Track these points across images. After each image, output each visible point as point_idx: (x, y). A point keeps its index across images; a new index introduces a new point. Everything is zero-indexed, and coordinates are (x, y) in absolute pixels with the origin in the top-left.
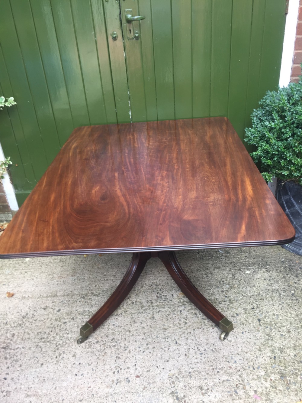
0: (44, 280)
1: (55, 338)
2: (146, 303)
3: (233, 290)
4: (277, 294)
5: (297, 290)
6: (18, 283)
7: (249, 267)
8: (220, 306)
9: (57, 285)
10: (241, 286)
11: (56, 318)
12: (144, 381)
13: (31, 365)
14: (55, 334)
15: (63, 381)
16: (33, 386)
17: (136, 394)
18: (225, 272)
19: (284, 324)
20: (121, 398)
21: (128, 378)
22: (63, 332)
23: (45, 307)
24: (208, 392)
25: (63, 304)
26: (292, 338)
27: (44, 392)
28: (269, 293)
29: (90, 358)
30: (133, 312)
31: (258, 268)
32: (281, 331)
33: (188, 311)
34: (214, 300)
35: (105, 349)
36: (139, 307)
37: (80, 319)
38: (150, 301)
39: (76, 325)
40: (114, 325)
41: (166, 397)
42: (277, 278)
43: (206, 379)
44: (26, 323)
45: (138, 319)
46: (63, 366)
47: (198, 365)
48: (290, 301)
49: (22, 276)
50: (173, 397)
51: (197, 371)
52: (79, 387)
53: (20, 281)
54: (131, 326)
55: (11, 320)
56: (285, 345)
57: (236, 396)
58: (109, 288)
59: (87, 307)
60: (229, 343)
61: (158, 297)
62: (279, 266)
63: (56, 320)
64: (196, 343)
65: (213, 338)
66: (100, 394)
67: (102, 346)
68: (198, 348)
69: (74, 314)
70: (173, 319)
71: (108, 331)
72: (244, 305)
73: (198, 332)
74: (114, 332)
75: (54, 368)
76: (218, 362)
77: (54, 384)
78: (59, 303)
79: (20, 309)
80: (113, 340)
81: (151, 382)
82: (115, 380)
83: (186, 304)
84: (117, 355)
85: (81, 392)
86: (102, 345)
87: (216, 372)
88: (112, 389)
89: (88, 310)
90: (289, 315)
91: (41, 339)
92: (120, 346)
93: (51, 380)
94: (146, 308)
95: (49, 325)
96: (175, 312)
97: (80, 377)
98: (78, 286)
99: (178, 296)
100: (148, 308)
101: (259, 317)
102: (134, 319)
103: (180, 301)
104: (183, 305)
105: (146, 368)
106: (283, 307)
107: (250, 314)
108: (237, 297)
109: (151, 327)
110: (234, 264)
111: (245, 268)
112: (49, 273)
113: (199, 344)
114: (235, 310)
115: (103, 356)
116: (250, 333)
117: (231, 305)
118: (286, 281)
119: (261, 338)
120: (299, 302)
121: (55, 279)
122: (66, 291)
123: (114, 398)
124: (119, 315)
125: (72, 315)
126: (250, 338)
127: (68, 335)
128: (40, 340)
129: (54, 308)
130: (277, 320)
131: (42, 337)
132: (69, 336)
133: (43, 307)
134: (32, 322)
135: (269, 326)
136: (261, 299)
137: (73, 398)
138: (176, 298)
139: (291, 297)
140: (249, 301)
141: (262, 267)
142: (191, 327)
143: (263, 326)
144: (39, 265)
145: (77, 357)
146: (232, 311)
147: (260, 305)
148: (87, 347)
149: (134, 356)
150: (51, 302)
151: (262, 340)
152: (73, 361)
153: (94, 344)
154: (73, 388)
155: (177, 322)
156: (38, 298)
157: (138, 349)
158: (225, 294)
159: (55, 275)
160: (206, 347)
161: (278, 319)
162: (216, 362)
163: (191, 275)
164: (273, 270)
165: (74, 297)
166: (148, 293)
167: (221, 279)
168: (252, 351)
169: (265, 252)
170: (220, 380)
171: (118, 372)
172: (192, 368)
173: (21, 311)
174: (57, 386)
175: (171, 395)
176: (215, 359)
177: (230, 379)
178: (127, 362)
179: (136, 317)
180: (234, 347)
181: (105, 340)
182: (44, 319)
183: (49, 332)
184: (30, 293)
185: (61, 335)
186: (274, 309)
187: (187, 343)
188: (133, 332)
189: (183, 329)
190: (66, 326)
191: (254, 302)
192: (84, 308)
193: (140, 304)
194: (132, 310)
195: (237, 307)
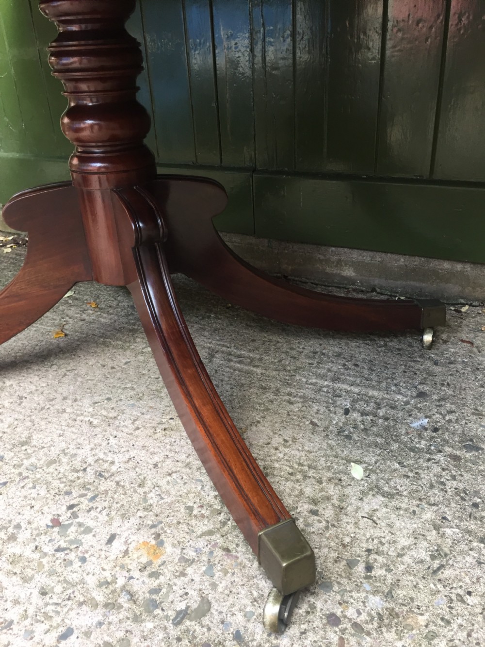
18: (405, 526)
38: (17, 526)
61: (56, 522)
83: (119, 608)
96: (41, 629)
104: (107, 605)
166: (44, 493)
167: (369, 551)
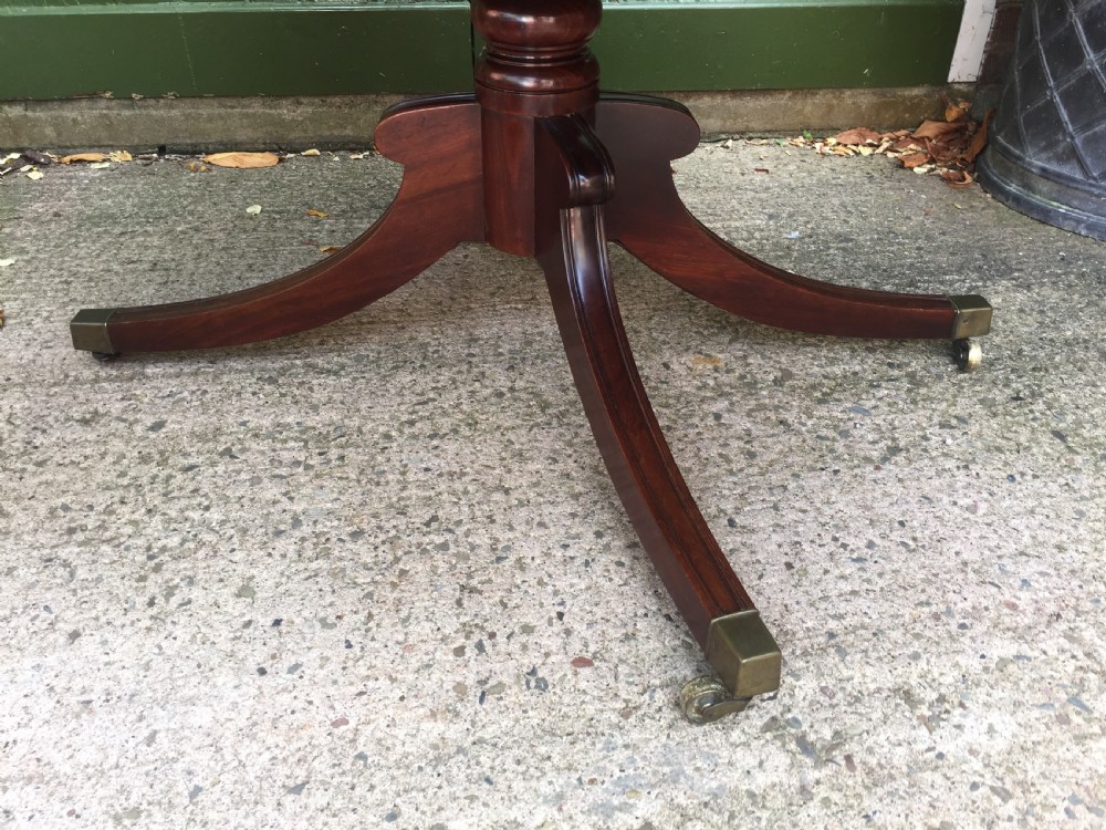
1: (142, 525)
3: (910, 344)
8: (879, 395)
11: (145, 451)
12: (616, 678)
13: (13, 642)
14: (143, 510)
15: (192, 701)
16: (22, 734)
17: (588, 740)
20: (519, 762)
21: (533, 672)
22: (183, 503)
23: (88, 416)
24: (947, 712)
25: (176, 402)
27: (82, 758)
28: (1056, 350)
29: (329, 598)
30: (506, 425)
33: (749, 415)
35: (397, 560)
36: (529, 406)
37: (263, 453)
39: (243, 476)
40: (427, 470)
41: (746, 745)
42: (1065, 305)
43: (916, 656)
45: (537, 447)
46: (188, 637)
47: (861, 603)
50: (784, 745)
51: (863, 627)
52: (282, 726)
57: (1088, 721)
60: (967, 515)
62: (1060, 272)
63: (144, 459)
64: (821, 520)
65: (889, 500)
66: (399, 750)
67: (382, 548)
68: (835, 539)
69: (232, 438)
70: (693, 442)
71: (404, 494)
73: (817, 483)
74: (432, 493)
75: (140, 647)
76: (949, 586)
77: (141, 718)
78: (157, 401)
80: (434, 525)
81: (657, 682)
82: (471, 680)
83: (731, 393)
84: (463, 581)
85: (295, 746)
87: (954, 627)
88: (462, 725)
89: (298, 424)
91: (71, 531)
92: (470, 544)
93: (124, 703)
94: (562, 408)
95: (110, 478)
96: (696, 420)
97: (285, 679)
99: (691, 369)
101: (1053, 424)
103: (705, 386)
104: (720, 395)
105: (615, 626)
107: (1013, 417)
110: (885, 271)
113: (836, 526)
114: (944, 405)
115: (394, 585)
116: (1043, 479)
117: (923, 391)
123: (478, 763)
124: (445, 434)
125: (223, 439)
126: (1052, 496)
127: (207, 514)
128: (66, 538)
129: (131, 419)
131: (73, 525)
132: (215, 516)
133: (77, 416)
134: (24, 470)
137: (250, 777)
138: (685, 373)
140: (989, 377)
142: (777, 467)
143: (1086, 454)
144: (57, 280)
145: (259, 595)
146: (934, 410)
147: (1039, 386)
148: (309, 553)
149: (546, 579)
150: (120, 397)
152: (243, 615)
153: (340, 540)
154: (249, 732)
155: (714, 452)
157: (559, 553)
158: (881, 356)
160: (871, 534)
162: (938, 589)
164: (1042, 285)
165: (225, 379)
168: (1078, 541)
170: (983, 657)
171: (480, 647)
172: (840, 617)
174: (155, 727)
175: (769, 735)
176: (933, 579)
177: (1030, 654)
178: (517, 607)
179: (524, 440)
180: (996, 531)
181: (394, 527)
182: (86, 458)
183: (108, 506)
184: (14, 367)
185: (173, 514)
186: (1101, 396)
187: (783, 524)
188: (520, 491)
189: (748, 475)
190: (194, 478)
191: (1012, 377)
192: (276, 416)
193: (531, 396)
194: (501, 416)
195: (948, 396)
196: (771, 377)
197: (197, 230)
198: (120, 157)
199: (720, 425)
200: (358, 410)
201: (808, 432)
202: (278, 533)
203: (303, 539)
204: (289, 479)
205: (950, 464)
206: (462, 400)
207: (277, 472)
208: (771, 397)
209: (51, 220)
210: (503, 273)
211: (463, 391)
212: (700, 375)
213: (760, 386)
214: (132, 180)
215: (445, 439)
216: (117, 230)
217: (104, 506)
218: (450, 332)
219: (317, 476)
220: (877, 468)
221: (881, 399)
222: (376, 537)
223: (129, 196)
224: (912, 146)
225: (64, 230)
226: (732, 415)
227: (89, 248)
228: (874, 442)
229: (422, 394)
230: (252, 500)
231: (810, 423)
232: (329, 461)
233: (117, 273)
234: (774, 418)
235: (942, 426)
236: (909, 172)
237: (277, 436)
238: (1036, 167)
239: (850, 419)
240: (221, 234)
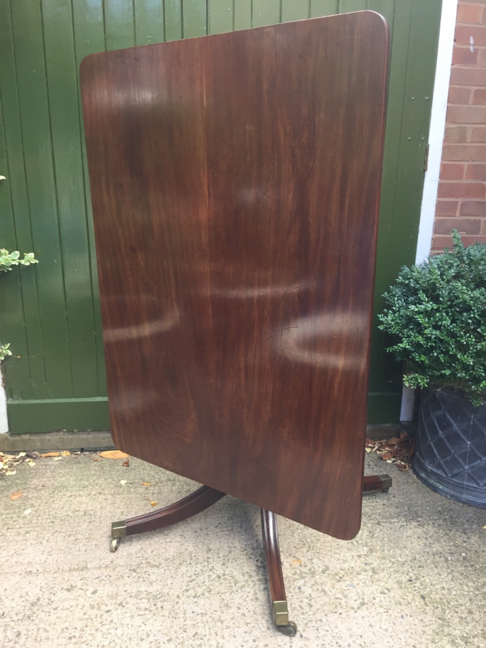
0: (61, 544)
1: (94, 636)
2: (241, 577)
3: (374, 554)
4: (442, 559)
5: (469, 552)
6: (15, 550)
7: (392, 520)
8: (360, 578)
9: (86, 551)
10: (385, 548)
11: (92, 603)
14: (94, 629)
19: (461, 602)
22: (108, 627)
23: (69, 587)
25: (100, 581)
26: (477, 622)
28: (429, 558)
30: (222, 591)
31: (406, 521)
32: (459, 612)
33: (311, 588)
34: (349, 569)
36: (230, 583)
37: (134, 605)
38: (247, 573)
39: (128, 615)
40: (193, 612)
42: (435, 535)
44: (38, 614)
45: (233, 602)
48: (463, 568)
49: (21, 538)
53: (18, 546)
54: (223, 613)
55: (10, 609)
56: (469, 632)
58: (175, 555)
59: (143, 585)
60: (384, 632)
62: (436, 518)
63: (92, 607)
64: (333, 635)
65: (357, 626)
68: (337, 643)
69: (122, 597)
70: (290, 600)
71: (186, 623)
72: (396, 575)
74: (195, 623)
78: (94, 580)
79: (24, 590)
80: (196, 636)
83: (305, 577)
86: (179, 644)
89: (145, 591)
90: (466, 588)
91: (70, 638)
92: (209, 645)
94: (243, 584)
95: (81, 615)
96: (291, 590)
98: (122, 552)
99: (291, 565)
100: (246, 585)
101: (422, 593)
102: (226, 601)
103: (296, 572)
104: (301, 578)
106: (454, 576)
107: (407, 589)
108: (383, 564)
109: (256, 614)
110: (369, 516)
111: (387, 521)
112: (68, 533)
113: (338, 637)
114: (383, 583)
116: (413, 617)
117: (376, 576)
118: (450, 539)
119: (431, 623)
120: (475, 570)
121: (81, 542)
122: (103, 561)
124: (199, 596)
125: (119, 598)
126: (415, 625)
127: (117, 631)
128: (69, 641)
129: (85, 589)
130: (449, 597)
131: (71, 636)
132: (119, 632)
133: (65, 588)
134: (50, 612)
135: (439, 606)
136: (419, 567)
138: (288, 567)
139: (463, 562)
140: (402, 570)
141: (410, 519)
142: (320, 611)
143: (430, 606)
144: (49, 521)
146: (379, 586)
147: (419, 574)
150: (80, 578)
151: (435, 627)
153: (164, 643)
155: (298, 604)
156: (55, 573)
158: (363, 560)
159: (79, 536)
160: (350, 641)
161: (450, 594)
163: (306, 533)
164: (429, 524)
165: (117, 570)
166: (242, 561)
168: (421, 644)
169: (411, 499)
173: (27, 594)
179: (228, 599)
180: (393, 640)
181: (182, 637)
182: (71, 606)
183: (81, 628)
184: (39, 564)
185: (105, 631)
186: (441, 580)
187: (319, 636)
188: (227, 622)
189: (309, 615)
190: (110, 616)
191: (410, 570)
192: (137, 588)
193: (231, 578)
194: (220, 587)
195: (385, 579)
196: (321, 570)
197: (100, 493)
198: (65, 454)
199: (300, 592)
200: (167, 585)
201: (332, 595)
202: (142, 640)
203: (151, 642)
204: (144, 616)
205: (382, 610)
206: (205, 580)
207: (140, 613)
208: (320, 579)
209: (41, 489)
210: (220, 516)
211: (206, 574)
212: (294, 568)
213: (316, 573)
214: (71, 466)
215: (199, 598)
216: (69, 494)
217: (80, 628)
218: (200, 546)
219: (154, 615)
220: (356, 612)
221: (360, 580)
222: (176, 642)
223: (71, 476)
224: (387, 449)
225: (47, 494)
226: (305, 587)
227: (58, 504)
228: (356, 600)
229: (190, 577)
230: (132, 625)
231: (333, 591)
232: (157, 609)
233: (71, 517)
234: (320, 589)
235: (381, 593)
236: (385, 462)
237: (138, 596)
238: (429, 469)
239: (348, 590)
240: (109, 496)
